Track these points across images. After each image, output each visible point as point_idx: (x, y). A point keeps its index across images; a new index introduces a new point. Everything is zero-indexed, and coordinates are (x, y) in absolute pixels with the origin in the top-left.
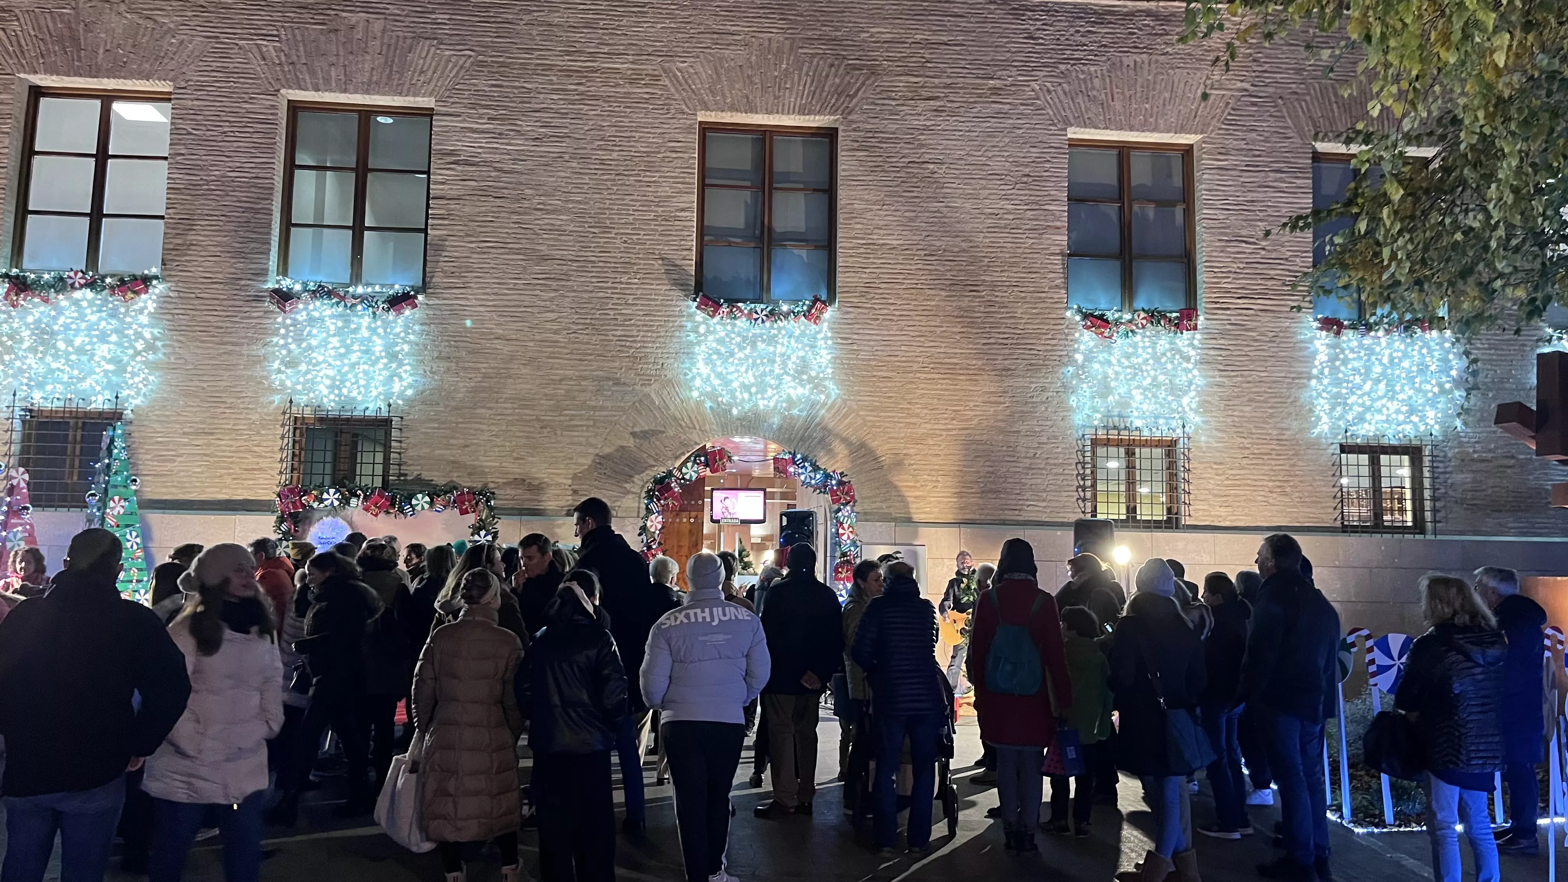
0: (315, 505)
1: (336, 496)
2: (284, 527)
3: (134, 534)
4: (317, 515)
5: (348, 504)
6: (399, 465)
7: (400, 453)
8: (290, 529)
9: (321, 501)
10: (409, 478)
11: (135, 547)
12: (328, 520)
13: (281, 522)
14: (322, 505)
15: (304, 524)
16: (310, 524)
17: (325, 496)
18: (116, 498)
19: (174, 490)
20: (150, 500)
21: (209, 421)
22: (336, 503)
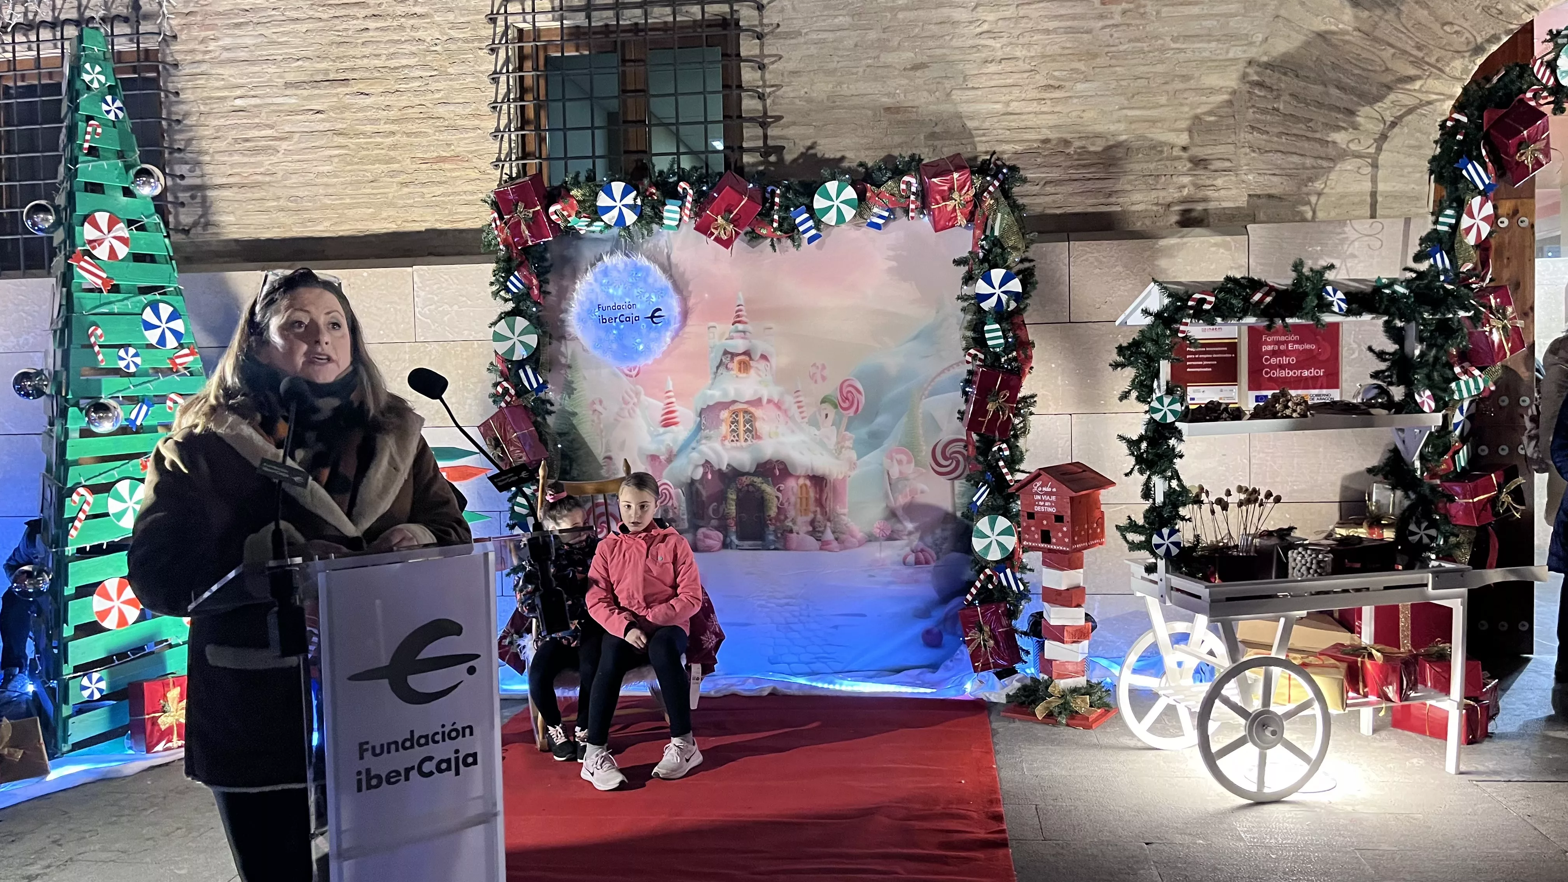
0: (581, 224)
1: (629, 200)
2: (515, 284)
3: (165, 310)
4: (588, 252)
5: (658, 218)
6: (764, 125)
7: (761, 97)
8: (529, 288)
9: (596, 214)
10: (788, 157)
11: (172, 341)
12: (616, 261)
13: (509, 272)
14: (597, 226)
15: (562, 276)
16: (574, 276)
17: (603, 200)
18: (102, 218)
19: (282, 218)
20: (237, 241)
21: (335, 51)
22: (630, 218)
